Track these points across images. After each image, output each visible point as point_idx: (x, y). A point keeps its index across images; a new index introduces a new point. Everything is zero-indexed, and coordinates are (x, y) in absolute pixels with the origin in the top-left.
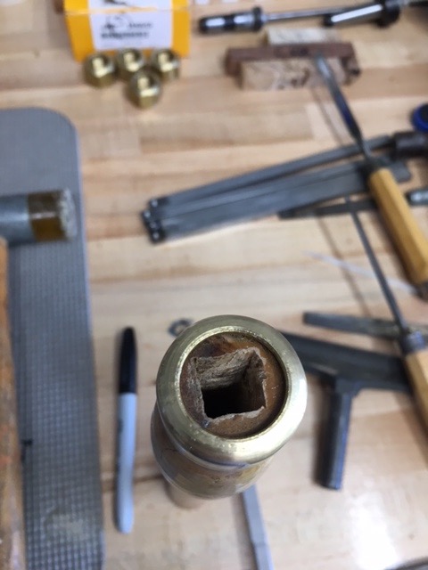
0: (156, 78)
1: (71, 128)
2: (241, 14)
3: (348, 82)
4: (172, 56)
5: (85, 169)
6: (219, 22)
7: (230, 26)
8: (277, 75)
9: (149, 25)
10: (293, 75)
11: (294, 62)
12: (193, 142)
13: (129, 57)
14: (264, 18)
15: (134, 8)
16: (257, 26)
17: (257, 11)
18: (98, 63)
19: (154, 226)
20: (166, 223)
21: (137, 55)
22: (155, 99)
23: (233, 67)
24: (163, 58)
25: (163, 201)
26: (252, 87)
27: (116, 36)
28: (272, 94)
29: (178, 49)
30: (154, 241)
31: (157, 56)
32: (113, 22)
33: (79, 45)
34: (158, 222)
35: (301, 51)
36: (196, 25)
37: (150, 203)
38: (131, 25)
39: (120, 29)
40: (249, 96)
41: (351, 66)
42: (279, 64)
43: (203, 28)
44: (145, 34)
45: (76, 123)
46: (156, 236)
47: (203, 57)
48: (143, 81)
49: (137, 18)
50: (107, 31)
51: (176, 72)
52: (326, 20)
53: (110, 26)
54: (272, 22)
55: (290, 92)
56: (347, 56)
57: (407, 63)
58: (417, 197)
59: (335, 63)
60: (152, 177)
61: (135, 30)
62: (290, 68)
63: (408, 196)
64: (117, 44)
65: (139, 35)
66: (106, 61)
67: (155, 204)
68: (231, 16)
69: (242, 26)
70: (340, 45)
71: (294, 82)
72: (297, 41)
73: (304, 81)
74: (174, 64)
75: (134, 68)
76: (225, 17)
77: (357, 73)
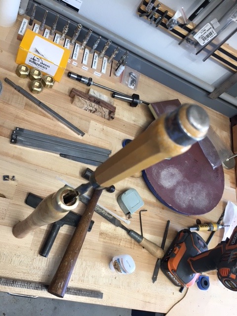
0: (42, 85)
2: (85, 78)
4: (52, 80)
6: (76, 77)
7: (79, 78)
8: (86, 106)
10: (91, 108)
11: (93, 104)
14: (92, 83)
15: (46, 59)
16: (89, 84)
19: (14, 137)
20: (19, 138)
21: (40, 73)
22: (39, 92)
23: (73, 94)
24: (49, 79)
25: (21, 130)
26: (76, 105)
27: (35, 63)
28: (82, 111)
29: (56, 79)
30: (11, 142)
31: (47, 77)
34: (16, 136)
35: (98, 102)
37: (16, 128)
40: (73, 107)
41: (111, 115)
42: (88, 102)
43: (69, 74)
46: (13, 141)
47: (64, 85)
48: (37, 84)
51: (51, 86)
52: (114, 94)
53: (33, 59)
54: (93, 85)
55: (88, 112)
56: (112, 111)
57: (132, 122)
59: (106, 111)
60: (23, 119)
64: (34, 66)
65: (44, 67)
66: (26, 70)
67: (18, 129)
68: (81, 77)
69: (84, 81)
70: (112, 106)
71: (91, 111)
72: (99, 97)
73: (94, 112)
74: (52, 84)
75: (36, 77)
76: (78, 76)
77: (113, 118)
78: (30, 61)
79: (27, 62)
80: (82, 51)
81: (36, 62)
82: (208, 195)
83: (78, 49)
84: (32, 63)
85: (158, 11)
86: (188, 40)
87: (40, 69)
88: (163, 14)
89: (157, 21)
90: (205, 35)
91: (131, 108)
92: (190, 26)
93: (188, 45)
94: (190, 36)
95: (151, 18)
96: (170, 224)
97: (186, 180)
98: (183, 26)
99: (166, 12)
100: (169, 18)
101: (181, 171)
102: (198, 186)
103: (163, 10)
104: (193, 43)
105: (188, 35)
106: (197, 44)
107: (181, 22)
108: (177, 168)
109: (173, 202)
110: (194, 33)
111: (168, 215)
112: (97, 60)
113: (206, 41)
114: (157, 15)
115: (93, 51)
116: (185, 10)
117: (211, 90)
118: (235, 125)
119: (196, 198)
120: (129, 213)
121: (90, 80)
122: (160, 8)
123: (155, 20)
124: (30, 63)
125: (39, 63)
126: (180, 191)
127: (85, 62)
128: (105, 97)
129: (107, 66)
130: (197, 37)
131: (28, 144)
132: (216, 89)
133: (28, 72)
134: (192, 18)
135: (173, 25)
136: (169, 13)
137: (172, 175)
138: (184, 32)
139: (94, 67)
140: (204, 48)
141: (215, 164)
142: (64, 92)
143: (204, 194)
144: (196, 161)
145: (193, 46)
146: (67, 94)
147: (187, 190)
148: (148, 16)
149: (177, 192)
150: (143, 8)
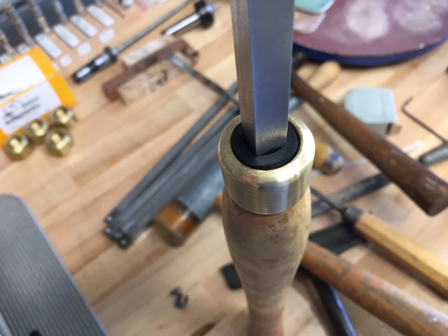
0: (62, 130)
1: (17, 200)
2: (98, 57)
3: (194, 63)
4: (65, 109)
5: (42, 223)
6: (86, 71)
7: (94, 69)
9: (37, 99)
10: (155, 79)
11: (151, 70)
12: (113, 159)
13: (35, 126)
14: (115, 52)
15: (20, 93)
16: (113, 59)
17: (107, 50)
18: (14, 143)
19: (118, 235)
20: (126, 228)
21: (39, 122)
22: (71, 144)
23: (112, 94)
24: (60, 113)
25: (115, 213)
26: (133, 101)
29: (66, 104)
30: (123, 247)
31: (55, 115)
32: (9, 110)
34: (119, 230)
35: (152, 60)
36: (71, 81)
37: (106, 221)
38: (24, 105)
39: (16, 113)
40: (133, 108)
41: (190, 52)
42: (141, 76)
43: (76, 80)
44: (38, 106)
45: (19, 194)
46: (124, 242)
47: (88, 99)
48: (55, 137)
49: (25, 98)
50: (9, 118)
51: (74, 118)
53: (8, 114)
54: (121, 51)
55: (159, 89)
56: (185, 49)
60: (97, 200)
61: (28, 107)
62: (151, 76)
65: (33, 108)
66: (19, 139)
67: (110, 219)
70: (176, 44)
71: (159, 82)
72: (146, 55)
73: (166, 78)
74: (70, 114)
76: (88, 65)
77: (196, 54)
78: (8, 123)
79: (9, 130)
80: (54, 37)
83: (45, 40)
112: (83, 23)
115: (63, 17)
120: (389, 124)
126: (405, 17)
128: (153, 45)
129: (105, 11)
137: (366, 12)
139: (92, 31)
146: (104, 100)
147: (410, 3)
149: (403, 22)
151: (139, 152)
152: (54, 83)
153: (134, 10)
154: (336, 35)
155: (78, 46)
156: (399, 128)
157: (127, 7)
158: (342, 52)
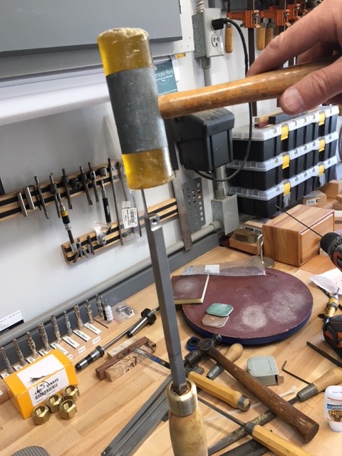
0: (71, 400)
2: (93, 353)
3: (154, 351)
4: (72, 388)
6: (86, 361)
7: (90, 360)
8: (124, 366)
10: (130, 362)
11: (127, 357)
12: (105, 417)
13: (52, 401)
14: (103, 349)
16: (102, 353)
18: (38, 412)
21: (56, 397)
22: (75, 410)
23: (102, 376)
24: (68, 390)
25: (108, 450)
26: (116, 378)
27: (43, 394)
28: (126, 375)
29: (73, 384)
31: (65, 392)
32: (39, 388)
33: (25, 410)
35: (127, 351)
36: (75, 369)
40: (115, 383)
41: (151, 345)
42: (121, 361)
43: (78, 368)
44: (57, 385)
47: (86, 379)
48: (66, 406)
50: (38, 394)
51: (78, 392)
52: (129, 335)
53: (38, 391)
54: (106, 349)
55: (132, 370)
56: (147, 342)
58: (211, 375)
59: (144, 347)
60: (95, 444)
61: (51, 386)
62: (127, 360)
63: (208, 377)
64: (44, 397)
65: (53, 387)
66: (42, 409)
67: (104, 453)
68: (89, 356)
69: (95, 357)
70: (141, 340)
71: (132, 365)
72: (123, 349)
73: (136, 362)
74: (76, 390)
75: (57, 403)
76: (86, 358)
77: (155, 346)
78: (36, 398)
79: (35, 403)
80: (63, 343)
81: (43, 391)
82: (293, 291)
83: (57, 345)
84: (41, 398)
85: (83, 243)
86: (124, 235)
87: (52, 393)
88: (88, 241)
89: (90, 250)
90: (130, 218)
91: (154, 325)
92: (114, 226)
93: (128, 238)
94: (123, 231)
95: (84, 254)
96: (312, 343)
97: (266, 304)
98: (109, 232)
99: (88, 237)
100: (95, 238)
101: (252, 305)
102: (278, 296)
103: (85, 239)
104: (129, 233)
105: (120, 232)
106: (132, 230)
107: (105, 231)
108: (248, 306)
109: (284, 325)
110: (122, 226)
111: (299, 342)
112: (81, 333)
113: (136, 220)
114: (85, 248)
115: (70, 330)
116: (98, 222)
117: (181, 244)
118: (229, 244)
119: (292, 303)
120: (276, 376)
121: (98, 348)
122: (81, 241)
123: (88, 251)
124: (39, 399)
125: (46, 388)
126: (275, 315)
127: (76, 345)
128: (127, 343)
129: (95, 326)
130: (127, 226)
131: (129, 450)
132: (183, 240)
133: (46, 407)
134: (108, 219)
135: (103, 239)
136: (91, 236)
137: (253, 314)
138: (115, 234)
139: (88, 338)
140: (140, 227)
141: (261, 272)
142: (92, 384)
143: (289, 295)
144: (249, 287)
145: (132, 234)
146: (97, 381)
147: (277, 307)
148: (80, 256)
149: (274, 318)
150: (70, 255)
151: (122, 410)
152: (67, 370)
153: (114, 323)
154: (237, 328)
155: (79, 347)
156: (282, 378)
157: (110, 322)
158: (241, 337)
